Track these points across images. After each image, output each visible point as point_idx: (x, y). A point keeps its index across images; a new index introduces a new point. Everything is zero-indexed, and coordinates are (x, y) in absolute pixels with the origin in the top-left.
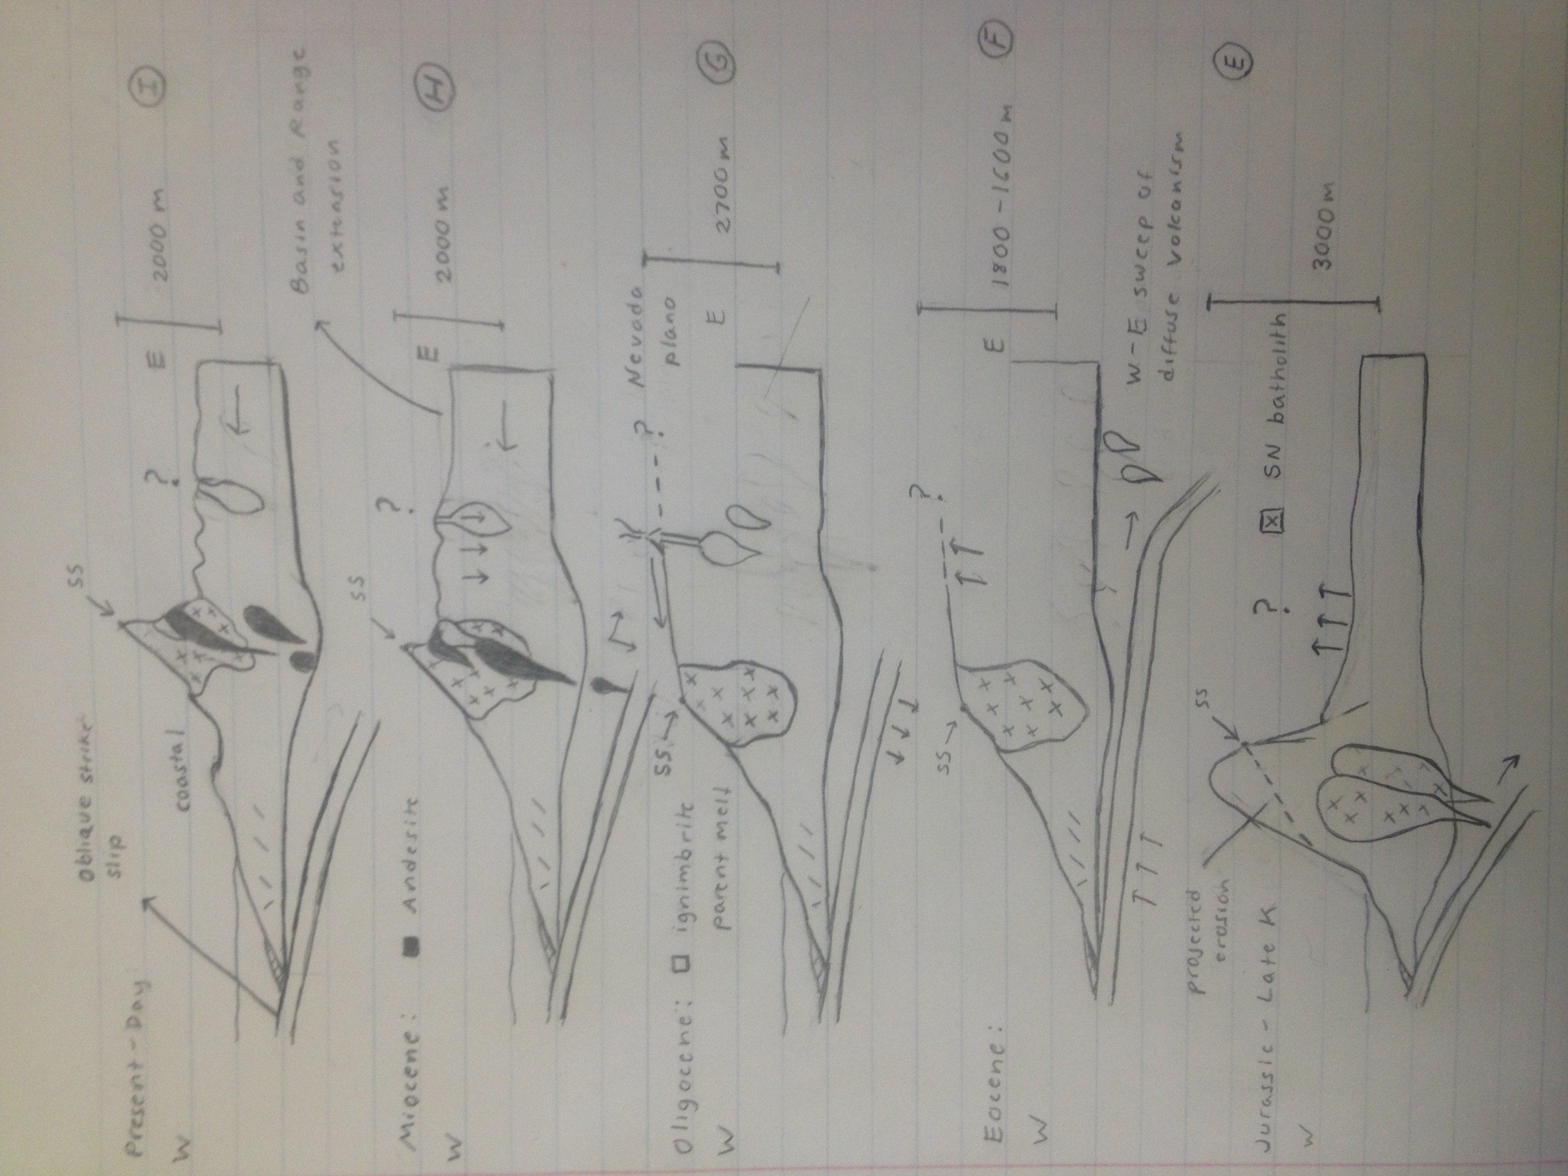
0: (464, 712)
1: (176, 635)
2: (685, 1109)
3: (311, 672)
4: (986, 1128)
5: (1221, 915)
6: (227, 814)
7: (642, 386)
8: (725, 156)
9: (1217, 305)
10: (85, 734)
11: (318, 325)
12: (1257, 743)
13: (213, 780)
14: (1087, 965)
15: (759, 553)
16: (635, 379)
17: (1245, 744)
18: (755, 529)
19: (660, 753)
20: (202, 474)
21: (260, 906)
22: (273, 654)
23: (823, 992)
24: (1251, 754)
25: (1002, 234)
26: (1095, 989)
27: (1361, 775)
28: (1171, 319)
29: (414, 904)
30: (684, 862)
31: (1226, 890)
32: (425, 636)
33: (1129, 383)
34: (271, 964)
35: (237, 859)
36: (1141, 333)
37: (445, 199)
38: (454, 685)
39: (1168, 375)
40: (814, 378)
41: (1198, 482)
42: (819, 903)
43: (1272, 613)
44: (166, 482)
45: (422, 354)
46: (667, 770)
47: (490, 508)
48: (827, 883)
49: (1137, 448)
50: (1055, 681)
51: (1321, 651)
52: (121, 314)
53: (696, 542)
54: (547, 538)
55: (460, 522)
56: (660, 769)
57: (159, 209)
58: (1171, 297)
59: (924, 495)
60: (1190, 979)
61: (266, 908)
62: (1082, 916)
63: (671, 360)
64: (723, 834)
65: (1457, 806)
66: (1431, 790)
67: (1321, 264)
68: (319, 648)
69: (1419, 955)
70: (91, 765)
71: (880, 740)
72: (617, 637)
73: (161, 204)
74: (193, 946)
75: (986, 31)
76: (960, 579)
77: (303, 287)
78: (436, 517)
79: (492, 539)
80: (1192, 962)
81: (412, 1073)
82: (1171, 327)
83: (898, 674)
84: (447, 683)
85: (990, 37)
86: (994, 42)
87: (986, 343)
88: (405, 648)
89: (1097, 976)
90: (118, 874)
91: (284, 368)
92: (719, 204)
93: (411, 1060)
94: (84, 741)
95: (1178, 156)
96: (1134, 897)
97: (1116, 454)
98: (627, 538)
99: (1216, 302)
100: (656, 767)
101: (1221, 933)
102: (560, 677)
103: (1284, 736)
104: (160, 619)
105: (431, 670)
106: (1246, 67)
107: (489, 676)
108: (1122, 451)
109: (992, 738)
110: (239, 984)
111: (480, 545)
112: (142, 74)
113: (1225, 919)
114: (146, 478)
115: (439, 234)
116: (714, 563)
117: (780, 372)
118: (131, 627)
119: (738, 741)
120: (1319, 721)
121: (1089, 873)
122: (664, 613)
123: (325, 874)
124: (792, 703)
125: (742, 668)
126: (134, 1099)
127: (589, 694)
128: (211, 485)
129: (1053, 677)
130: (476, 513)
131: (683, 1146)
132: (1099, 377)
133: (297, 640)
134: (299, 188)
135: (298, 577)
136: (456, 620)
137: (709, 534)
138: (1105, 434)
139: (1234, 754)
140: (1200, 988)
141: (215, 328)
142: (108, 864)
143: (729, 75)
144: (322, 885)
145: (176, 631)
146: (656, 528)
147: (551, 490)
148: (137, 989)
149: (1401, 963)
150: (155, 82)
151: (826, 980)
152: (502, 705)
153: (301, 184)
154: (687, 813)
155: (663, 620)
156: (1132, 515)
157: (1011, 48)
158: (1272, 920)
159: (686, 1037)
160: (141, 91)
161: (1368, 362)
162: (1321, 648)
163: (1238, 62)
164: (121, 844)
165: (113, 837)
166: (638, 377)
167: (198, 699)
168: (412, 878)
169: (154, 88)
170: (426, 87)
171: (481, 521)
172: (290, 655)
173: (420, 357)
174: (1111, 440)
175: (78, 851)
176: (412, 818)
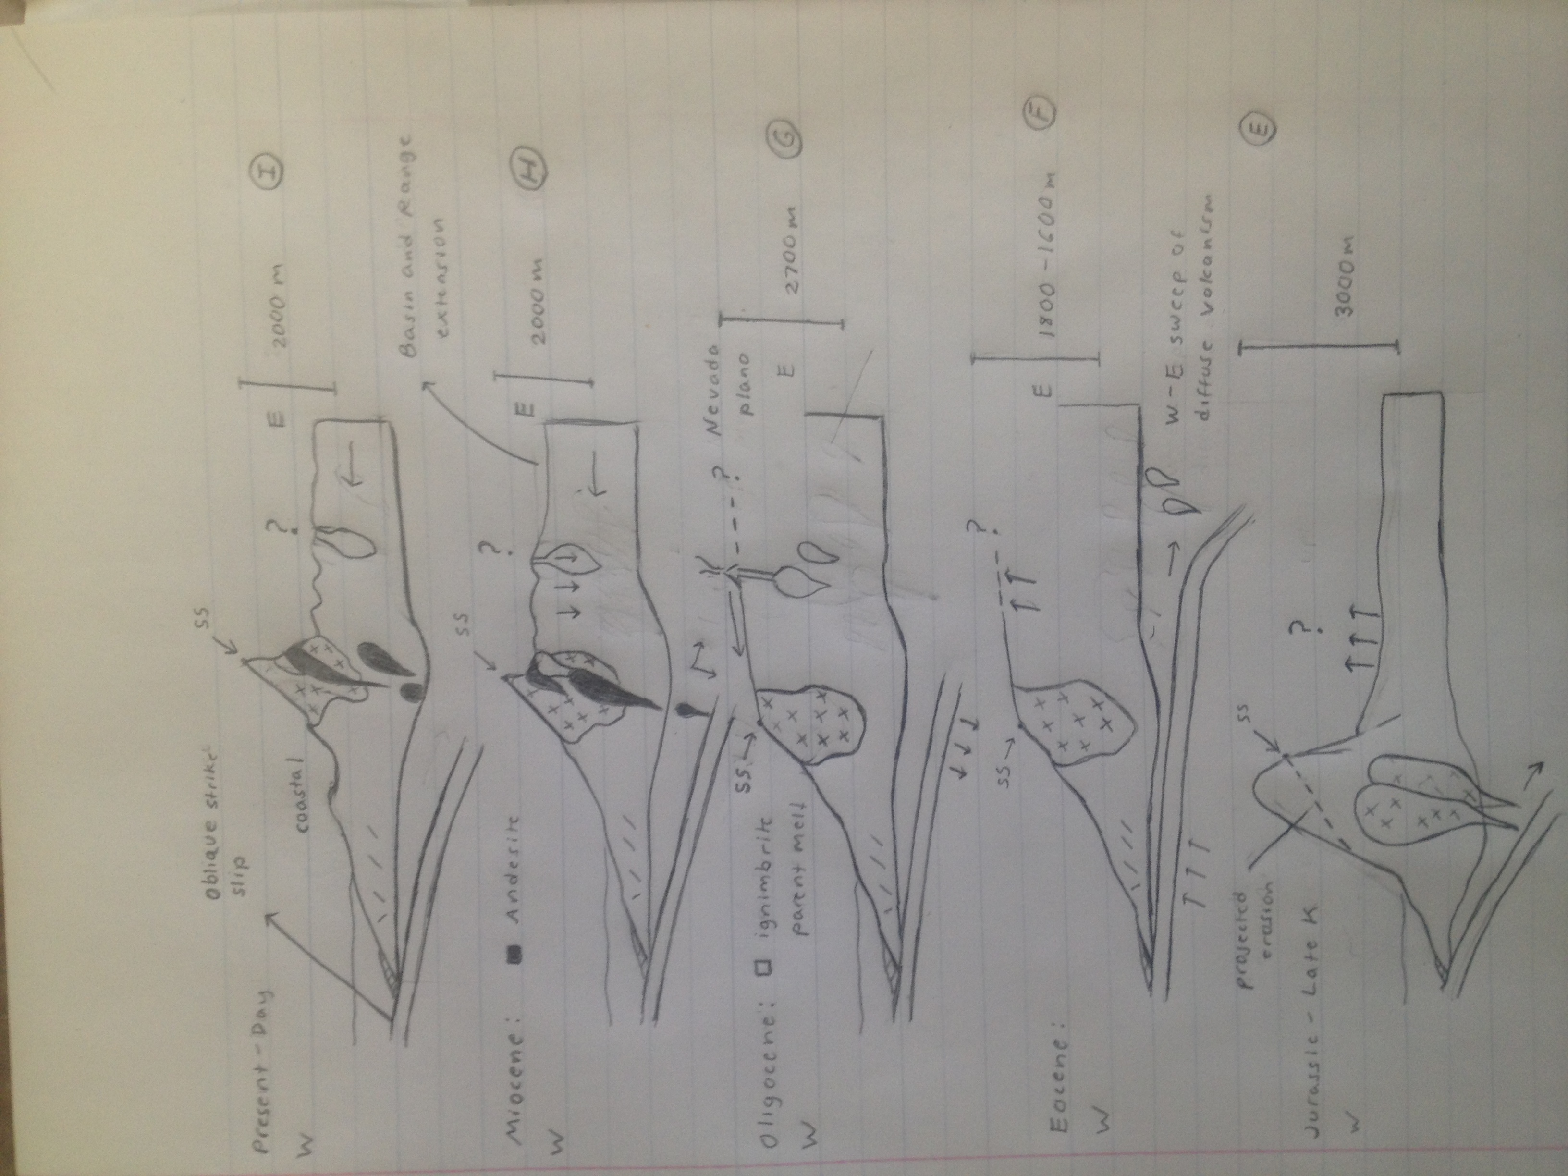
0: (560, 736)
1: (296, 671)
2: (770, 1106)
3: (420, 702)
4: (1052, 1120)
5: (1266, 915)
6: (343, 835)
7: (719, 435)
8: (793, 225)
9: (1248, 351)
10: (210, 763)
11: (425, 385)
12: (1298, 755)
13: (330, 803)
14: (1142, 963)
15: (828, 586)
16: (713, 428)
17: (1286, 756)
18: (825, 563)
19: (740, 772)
20: (318, 524)
21: (374, 920)
22: (385, 686)
23: (896, 992)
24: (1292, 765)
25: (1048, 289)
26: (1150, 986)
27: (1396, 783)
28: (1206, 364)
29: (516, 915)
30: (764, 873)
31: (1270, 892)
32: (524, 668)
33: (1168, 423)
34: (385, 973)
35: (353, 876)
36: (1178, 378)
37: (539, 269)
38: (550, 712)
39: (1204, 416)
40: (875, 425)
41: (1234, 513)
42: (891, 909)
43: (1306, 633)
44: (286, 531)
45: (520, 410)
46: (747, 788)
47: (582, 549)
48: (897, 892)
49: (1177, 483)
50: (1106, 700)
51: (1354, 668)
52: (244, 379)
53: (771, 576)
54: (635, 574)
55: (555, 562)
56: (740, 787)
57: (279, 283)
58: (1205, 344)
59: (980, 529)
60: (1239, 976)
61: (379, 921)
62: (1137, 917)
63: (745, 410)
64: (800, 846)
65: (1486, 811)
66: (1461, 795)
67: (1343, 311)
68: (427, 680)
69: (1453, 951)
70: (215, 792)
71: (944, 756)
72: (700, 665)
73: (280, 277)
74: (313, 958)
75: (1031, 104)
76: (1015, 606)
77: (411, 352)
78: (532, 558)
79: (583, 577)
80: (1241, 959)
81: (517, 1073)
82: (1206, 372)
83: (960, 695)
84: (544, 711)
85: (1035, 110)
86: (1038, 114)
87: (1035, 389)
88: (505, 678)
89: (1152, 974)
90: (243, 892)
91: (393, 425)
92: (787, 268)
93: (516, 1060)
94: (210, 770)
95: (1208, 216)
96: (1185, 899)
97: (1159, 489)
98: (707, 574)
99: (1247, 348)
100: (737, 785)
101: (1267, 932)
102: (647, 703)
103: (1323, 747)
104: (280, 656)
105: (529, 698)
106: (1270, 132)
107: (583, 703)
108: (1165, 485)
109: (1049, 753)
110: (356, 992)
111: (573, 582)
112: (260, 160)
113: (1270, 919)
114: (267, 528)
115: (533, 302)
116: (787, 595)
117: (845, 419)
118: (252, 664)
119: (811, 760)
120: (1354, 733)
121: (1142, 877)
122: (742, 642)
123: (434, 888)
124: (862, 723)
125: (814, 693)
126: (260, 1101)
127: (675, 719)
128: (327, 533)
129: (1104, 696)
130: (568, 554)
131: (769, 1141)
132: (1140, 418)
133: (407, 673)
134: (407, 263)
135: (407, 615)
136: (551, 652)
137: (782, 569)
138: (1147, 470)
139: (1276, 764)
140: (1248, 983)
141: (330, 390)
142: (233, 883)
143: (796, 150)
144: (431, 899)
145: (295, 667)
146: (733, 564)
147: (637, 531)
148: (261, 999)
149: (1436, 958)
150: (273, 168)
151: (899, 981)
152: (594, 729)
153: (409, 258)
154: (766, 827)
155: (741, 649)
156: (1173, 545)
157: (1054, 120)
158: (1314, 919)
159: (770, 1037)
160: (260, 176)
161: (1388, 399)
162: (1353, 665)
163: (1263, 129)
164: (245, 864)
165: (238, 858)
166: (716, 427)
167: (316, 729)
168: (514, 891)
169: (273, 172)
170: (521, 168)
171: (573, 561)
172: (400, 686)
173: (517, 413)
174: (1154, 476)
175: (206, 871)
176: (514, 835)
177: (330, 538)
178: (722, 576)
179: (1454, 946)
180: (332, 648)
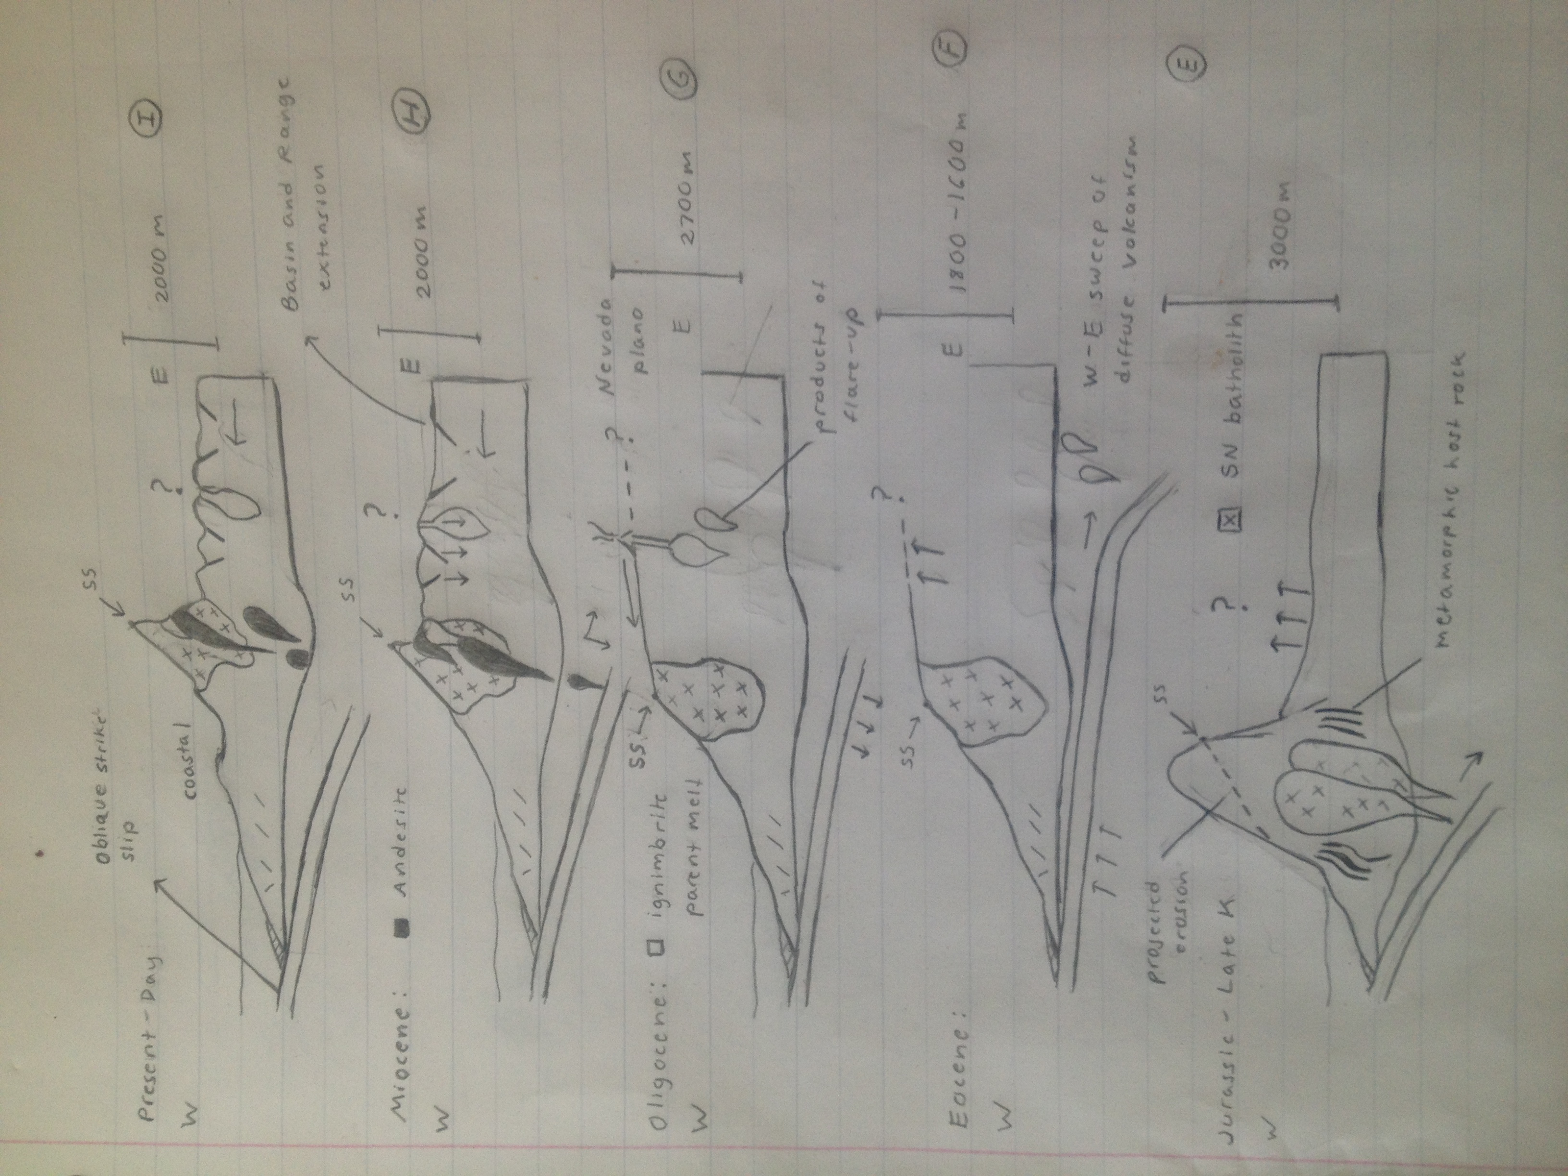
0: (448, 706)
1: (182, 635)
2: (660, 1087)
3: (306, 669)
4: (951, 1113)
5: (1180, 906)
6: (231, 802)
7: (612, 394)
8: (688, 171)
9: (1174, 307)
10: (100, 726)
11: (308, 340)
12: (1217, 738)
13: (217, 771)
14: (1048, 953)
15: (727, 554)
16: (605, 387)
17: (1203, 739)
18: (723, 531)
20: (202, 482)
21: (261, 891)
22: (271, 652)
23: (792, 976)
24: (1209, 748)
25: (959, 241)
26: (1056, 976)
27: (1319, 770)
28: (1127, 321)
29: (403, 889)
30: (659, 851)
31: (1185, 882)
32: (411, 637)
33: (1085, 385)
34: (272, 942)
35: (240, 843)
36: (1097, 336)
37: (423, 218)
38: (437, 682)
39: (1125, 377)
40: (776, 385)
41: (1155, 482)
42: (788, 891)
43: (1229, 611)
44: (170, 491)
45: (408, 367)
46: (642, 763)
47: (470, 512)
48: (796, 872)
49: (1095, 449)
50: (1015, 678)
51: (1279, 648)
52: (126, 334)
54: (524, 541)
55: (441, 526)
56: (634, 763)
57: (161, 234)
58: (1126, 299)
59: (885, 496)
60: (1151, 969)
61: (266, 891)
62: (1044, 904)
63: (640, 369)
64: (696, 824)
65: (1418, 802)
66: (1391, 785)
67: (1278, 264)
68: (313, 646)
69: (1381, 950)
70: (105, 756)
71: (846, 735)
72: (591, 636)
73: (161, 229)
74: (200, 924)
75: (940, 40)
76: (922, 578)
77: (293, 305)
78: (420, 521)
79: (472, 542)
80: (1153, 952)
81: (403, 1047)
82: (1127, 330)
83: (863, 671)
84: (433, 681)
85: (944, 46)
86: (948, 51)
87: (944, 346)
88: (392, 646)
89: (1058, 963)
90: (132, 857)
91: (277, 382)
92: (683, 216)
93: (402, 1035)
94: (99, 733)
95: (1132, 159)
96: (1095, 887)
97: (1074, 455)
98: (600, 541)
99: (1171, 304)
100: (631, 760)
101: (1181, 924)
102: (540, 674)
103: (1242, 731)
104: (167, 619)
105: (417, 667)
106: (1200, 68)
107: (472, 673)
108: (1080, 452)
109: (955, 734)
110: (243, 960)
111: (460, 548)
112: (140, 107)
113: (1184, 911)
114: (152, 487)
115: (418, 252)
116: (684, 564)
117: (744, 379)
118: (139, 626)
119: (709, 735)
120: (1277, 717)
121: (1051, 866)
122: (636, 612)
123: (321, 859)
124: (761, 699)
125: (711, 666)
126: (147, 1068)
127: (568, 691)
128: (212, 493)
129: (1013, 674)
130: (456, 518)
131: (659, 1123)
132: (1056, 379)
133: (292, 639)
134: (288, 212)
135: (293, 579)
136: (440, 619)
137: (679, 536)
138: (1064, 435)
139: (1192, 748)
140: (1161, 978)
141: (214, 345)
142: (123, 848)
143: (691, 91)
144: (319, 870)
145: (182, 630)
146: (626, 531)
147: (527, 495)
148: (150, 965)
149: (1362, 956)
150: (152, 115)
151: (795, 965)
152: (484, 700)
153: (290, 207)
154: (661, 804)
155: (636, 620)
156: (1090, 515)
157: (965, 56)
158: (1231, 911)
159: (662, 1018)
160: (140, 122)
161: (1326, 360)
162: (1279, 645)
163: (1191, 64)
164: (134, 830)
165: (127, 823)
166: (609, 385)
167: (202, 694)
168: (402, 864)
169: (152, 119)
170: (403, 111)
171: (461, 525)
172: (286, 653)
173: (403, 369)
174: (1069, 441)
175: (95, 835)
176: (401, 807)
177: (215, 499)
178: (616, 543)
179: (1382, 945)
180: (218, 612)
